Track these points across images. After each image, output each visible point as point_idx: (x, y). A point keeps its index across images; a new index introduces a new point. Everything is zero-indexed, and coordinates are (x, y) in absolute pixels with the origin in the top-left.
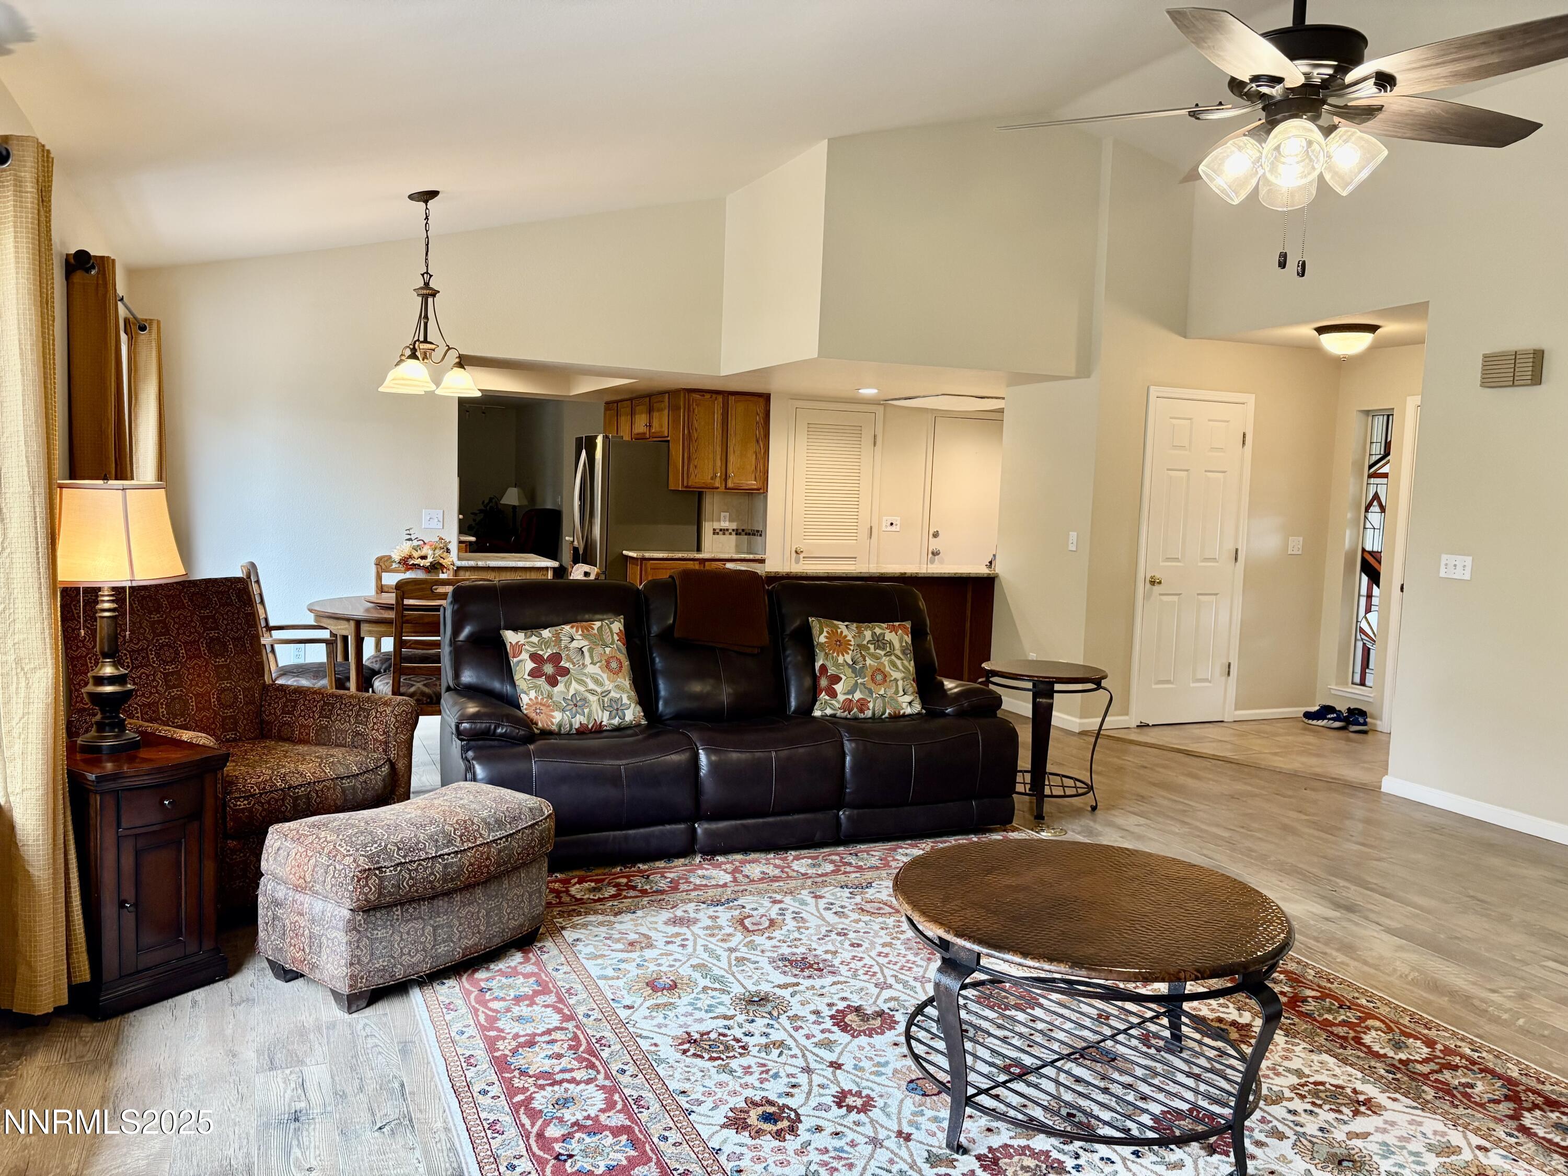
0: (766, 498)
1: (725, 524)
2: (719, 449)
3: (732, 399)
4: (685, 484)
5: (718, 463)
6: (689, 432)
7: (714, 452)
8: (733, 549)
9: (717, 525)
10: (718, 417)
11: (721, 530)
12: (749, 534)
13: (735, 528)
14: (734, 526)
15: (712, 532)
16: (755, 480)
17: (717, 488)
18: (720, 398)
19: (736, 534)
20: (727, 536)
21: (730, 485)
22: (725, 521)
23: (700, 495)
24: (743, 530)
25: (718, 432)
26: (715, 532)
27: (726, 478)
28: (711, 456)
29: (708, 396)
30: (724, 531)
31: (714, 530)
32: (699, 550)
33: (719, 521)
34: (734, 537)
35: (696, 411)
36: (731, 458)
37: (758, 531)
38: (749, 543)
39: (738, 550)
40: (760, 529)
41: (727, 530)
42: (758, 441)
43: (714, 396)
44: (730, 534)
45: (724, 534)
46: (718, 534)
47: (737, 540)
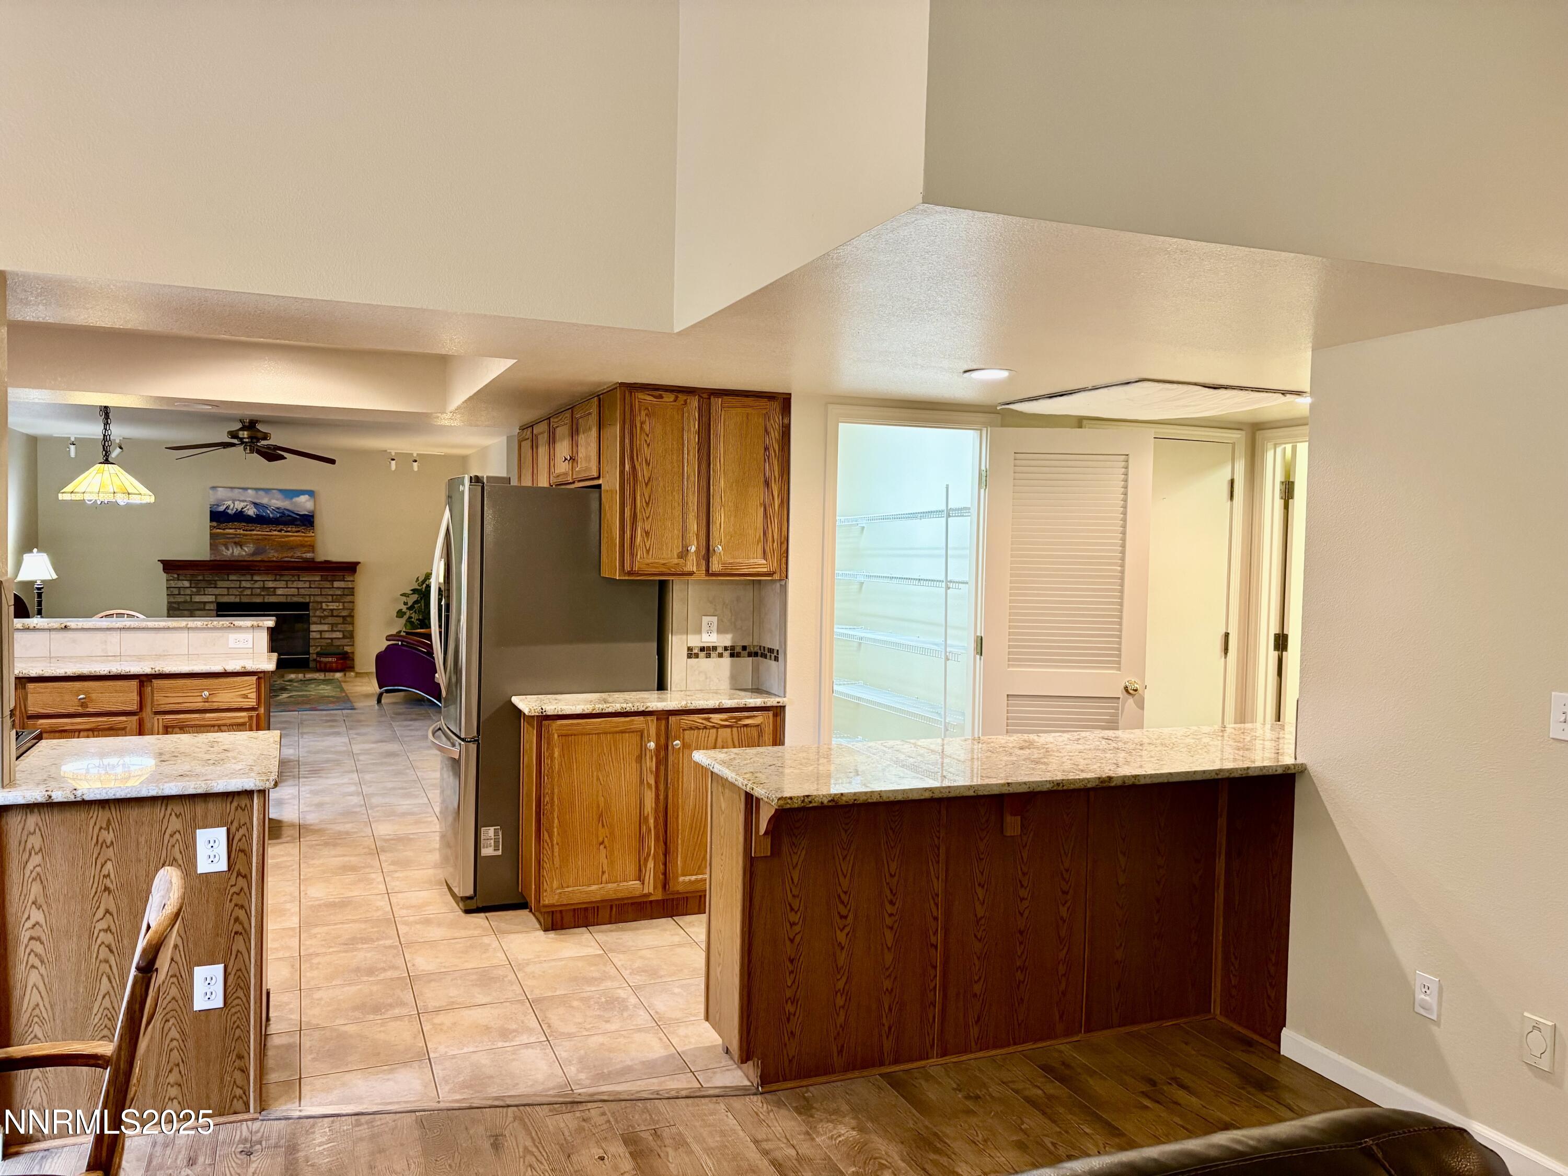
0: (784, 589)
1: (711, 638)
2: (693, 500)
3: (717, 402)
4: (627, 568)
5: (693, 526)
6: (633, 467)
7: (684, 505)
8: (725, 685)
9: (695, 641)
10: (691, 438)
11: (702, 649)
12: (756, 654)
13: (728, 643)
14: (726, 640)
15: (685, 652)
16: (765, 557)
17: (691, 574)
18: (694, 402)
19: (732, 655)
20: (714, 660)
21: (716, 566)
22: (709, 632)
23: (663, 588)
24: (744, 648)
25: (691, 467)
26: (691, 654)
27: (707, 554)
28: (677, 512)
29: (669, 397)
30: (708, 651)
31: (690, 649)
32: (661, 686)
33: (699, 631)
34: (726, 661)
35: (647, 427)
36: (720, 518)
37: (771, 651)
38: (756, 671)
39: (737, 686)
40: (776, 647)
41: (715, 648)
42: (767, 483)
43: (682, 397)
44: (721, 655)
45: (708, 656)
46: (697, 656)
47: (733, 667)
